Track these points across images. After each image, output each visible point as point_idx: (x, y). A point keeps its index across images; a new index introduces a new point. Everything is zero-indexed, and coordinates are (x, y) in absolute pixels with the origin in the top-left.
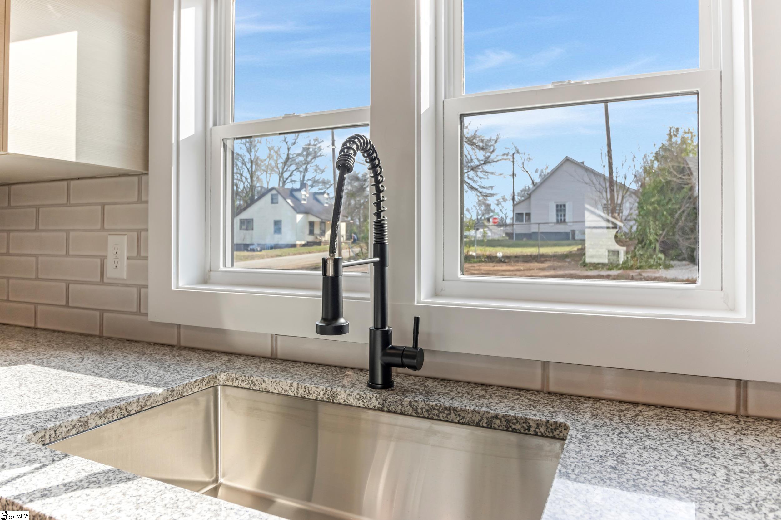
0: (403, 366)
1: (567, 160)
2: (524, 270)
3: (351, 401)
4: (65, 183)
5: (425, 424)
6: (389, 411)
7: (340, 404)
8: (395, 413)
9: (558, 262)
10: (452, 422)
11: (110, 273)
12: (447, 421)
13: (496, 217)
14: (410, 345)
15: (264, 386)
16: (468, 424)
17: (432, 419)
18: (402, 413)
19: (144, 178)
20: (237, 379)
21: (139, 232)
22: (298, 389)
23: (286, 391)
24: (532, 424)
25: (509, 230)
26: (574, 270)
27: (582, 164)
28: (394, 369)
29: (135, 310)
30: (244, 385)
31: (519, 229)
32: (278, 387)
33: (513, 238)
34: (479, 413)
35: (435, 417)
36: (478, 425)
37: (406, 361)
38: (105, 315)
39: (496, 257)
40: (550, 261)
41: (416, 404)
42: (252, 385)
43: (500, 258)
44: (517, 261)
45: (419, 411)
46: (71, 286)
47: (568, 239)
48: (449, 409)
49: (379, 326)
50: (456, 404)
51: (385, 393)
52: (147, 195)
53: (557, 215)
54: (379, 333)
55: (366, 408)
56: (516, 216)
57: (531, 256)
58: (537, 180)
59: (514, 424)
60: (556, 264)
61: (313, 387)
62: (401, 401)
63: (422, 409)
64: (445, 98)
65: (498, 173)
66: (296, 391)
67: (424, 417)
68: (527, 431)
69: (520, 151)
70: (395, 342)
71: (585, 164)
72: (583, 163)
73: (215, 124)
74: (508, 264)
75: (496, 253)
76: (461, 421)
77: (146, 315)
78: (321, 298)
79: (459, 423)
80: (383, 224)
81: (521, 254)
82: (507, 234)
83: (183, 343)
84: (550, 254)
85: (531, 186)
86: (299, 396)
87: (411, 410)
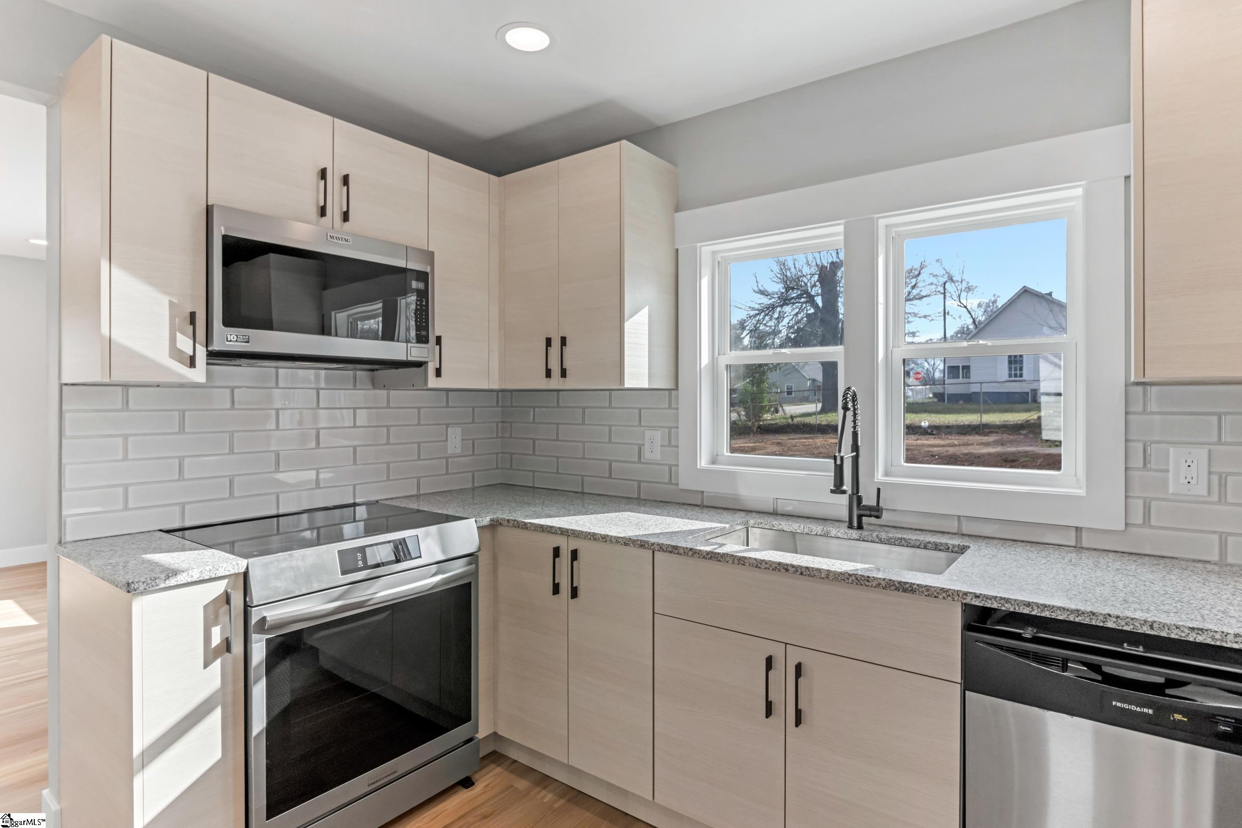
0: (870, 516)
1: (1025, 291)
2: (959, 445)
3: (839, 535)
4: (608, 392)
5: (887, 547)
6: (864, 541)
7: (832, 537)
8: (867, 541)
9: (1009, 434)
10: (903, 546)
11: (647, 455)
12: (899, 545)
13: (919, 370)
14: (875, 504)
15: (780, 527)
16: (913, 547)
17: (891, 544)
18: (872, 542)
19: (673, 392)
20: (761, 523)
21: (670, 428)
22: (804, 528)
23: (796, 530)
24: (950, 546)
25: (939, 389)
26: (1031, 446)
27: (1049, 297)
28: (864, 518)
29: (667, 480)
30: (766, 527)
31: (954, 387)
32: (790, 528)
33: (944, 401)
34: (919, 540)
35: (892, 543)
36: (918, 547)
37: (873, 513)
38: (642, 484)
39: (920, 427)
40: (997, 433)
41: (880, 536)
42: (772, 527)
43: (925, 428)
44: (950, 433)
45: (883, 540)
46: (613, 463)
47: (1026, 402)
48: (901, 539)
49: (855, 492)
50: (905, 536)
51: (860, 532)
52: (677, 403)
53: (1010, 369)
54: (855, 497)
55: (849, 539)
56: (948, 368)
57: (969, 426)
58: (981, 317)
59: (939, 546)
60: (1006, 437)
61: (814, 528)
62: (871, 534)
63: (884, 539)
64: (893, 348)
65: (922, 314)
66: (802, 530)
67: (885, 544)
68: (947, 550)
69: (954, 279)
70: (865, 502)
71: (1054, 296)
72: (1050, 294)
73: (719, 355)
74: (937, 437)
75: (921, 422)
76: (908, 545)
77: (677, 484)
78: (833, 478)
79: (907, 546)
80: (858, 433)
81: (955, 423)
82: (935, 395)
83: (705, 503)
84: (998, 423)
85: (971, 327)
86: (805, 533)
87: (878, 539)
